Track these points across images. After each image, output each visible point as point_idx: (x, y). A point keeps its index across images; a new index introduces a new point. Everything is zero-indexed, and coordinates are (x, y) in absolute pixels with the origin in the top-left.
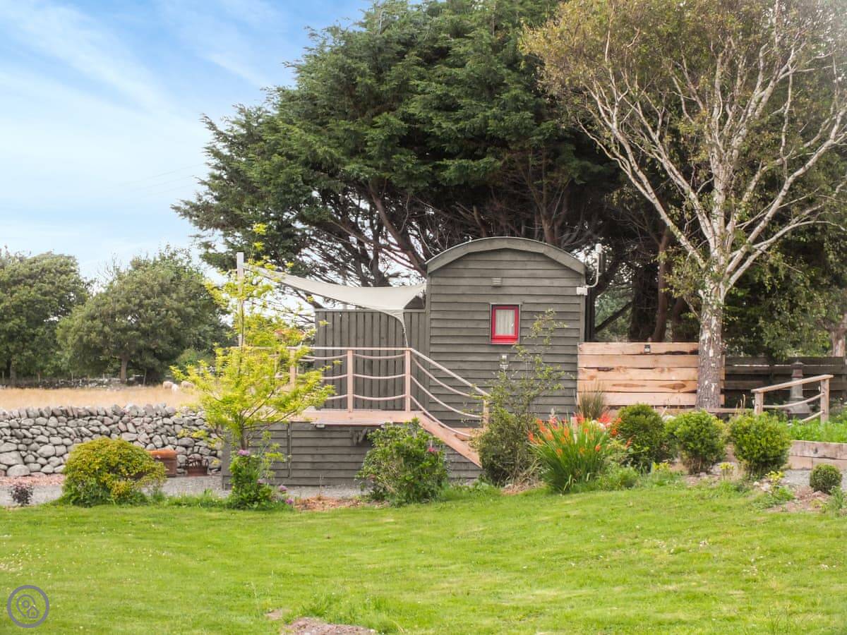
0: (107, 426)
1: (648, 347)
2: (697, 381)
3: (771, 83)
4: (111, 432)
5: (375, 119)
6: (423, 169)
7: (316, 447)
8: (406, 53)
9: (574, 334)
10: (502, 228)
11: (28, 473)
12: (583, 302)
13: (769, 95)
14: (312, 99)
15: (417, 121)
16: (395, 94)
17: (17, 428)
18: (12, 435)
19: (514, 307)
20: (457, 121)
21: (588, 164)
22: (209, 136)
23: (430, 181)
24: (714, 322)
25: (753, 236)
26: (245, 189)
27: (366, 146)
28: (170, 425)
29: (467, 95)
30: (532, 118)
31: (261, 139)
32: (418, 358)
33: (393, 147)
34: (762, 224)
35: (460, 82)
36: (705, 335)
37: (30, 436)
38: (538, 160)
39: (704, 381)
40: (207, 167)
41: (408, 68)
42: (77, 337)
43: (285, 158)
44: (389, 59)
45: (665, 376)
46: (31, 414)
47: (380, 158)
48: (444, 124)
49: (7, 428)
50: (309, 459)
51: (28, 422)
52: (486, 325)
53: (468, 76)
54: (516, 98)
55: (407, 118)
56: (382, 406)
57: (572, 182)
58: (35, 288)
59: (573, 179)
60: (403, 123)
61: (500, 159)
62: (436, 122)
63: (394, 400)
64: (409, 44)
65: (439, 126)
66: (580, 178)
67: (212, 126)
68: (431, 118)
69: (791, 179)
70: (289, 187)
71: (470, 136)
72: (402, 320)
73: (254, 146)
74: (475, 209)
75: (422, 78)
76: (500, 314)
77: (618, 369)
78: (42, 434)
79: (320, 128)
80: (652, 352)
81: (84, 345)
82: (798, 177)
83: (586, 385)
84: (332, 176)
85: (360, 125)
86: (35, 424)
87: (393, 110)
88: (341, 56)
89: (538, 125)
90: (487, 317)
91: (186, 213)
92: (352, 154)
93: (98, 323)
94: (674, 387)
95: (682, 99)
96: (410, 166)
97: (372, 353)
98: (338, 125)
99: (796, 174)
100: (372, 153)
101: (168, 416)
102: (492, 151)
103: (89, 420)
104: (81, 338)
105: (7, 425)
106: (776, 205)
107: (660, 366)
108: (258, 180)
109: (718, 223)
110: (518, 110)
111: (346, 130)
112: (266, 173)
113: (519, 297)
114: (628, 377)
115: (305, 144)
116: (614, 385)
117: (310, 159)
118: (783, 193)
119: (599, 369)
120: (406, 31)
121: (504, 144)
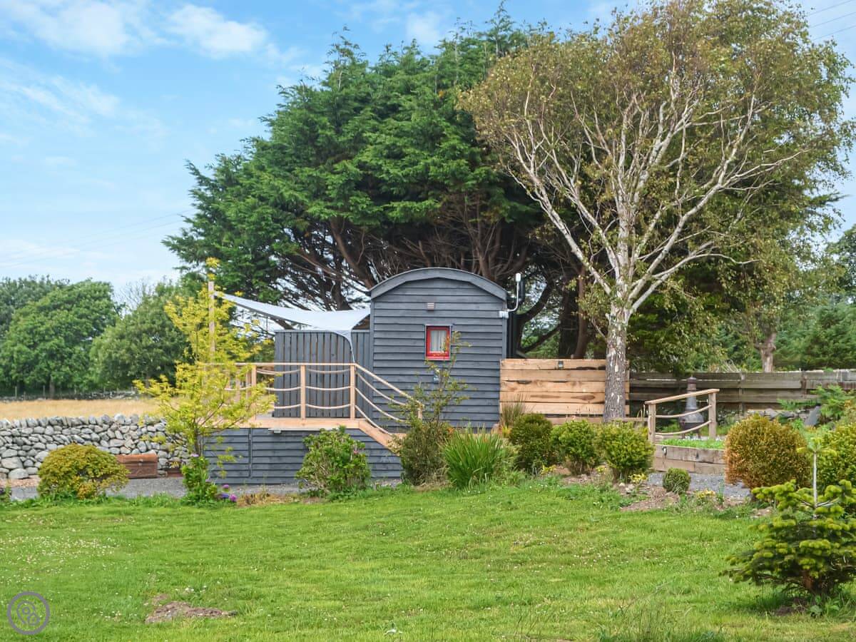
0: (98, 433)
1: (562, 363)
2: (605, 393)
3: (669, 135)
4: (101, 439)
5: (336, 166)
6: (376, 209)
7: (274, 450)
8: (362, 109)
9: (497, 352)
10: (444, 259)
11: (27, 476)
12: (505, 324)
13: (667, 145)
14: (282, 148)
15: (370, 168)
16: (352, 144)
17: (18, 436)
18: (13, 443)
19: (446, 328)
20: (403, 167)
21: (517, 205)
22: (193, 182)
23: (382, 220)
24: (619, 341)
25: (652, 267)
26: (224, 226)
27: (327, 189)
28: (153, 432)
29: (412, 145)
30: (466, 165)
31: (238, 183)
32: (363, 373)
33: (349, 190)
34: (660, 257)
35: (407, 134)
36: (612, 353)
37: (29, 443)
38: (473, 201)
39: (610, 393)
40: (193, 208)
41: (363, 122)
42: (107, 354)
43: (257, 200)
44: (347, 114)
45: (577, 389)
46: (30, 424)
47: (338, 200)
48: (393, 170)
49: (9, 436)
50: (268, 461)
51: (27, 431)
52: (422, 344)
53: (413, 128)
54: (454, 148)
55: (361, 166)
56: (332, 415)
57: (503, 220)
58: (73, 312)
59: (504, 218)
60: (358, 170)
61: (440, 200)
62: (385, 168)
63: (343, 409)
64: (365, 101)
65: (388, 172)
66: (510, 217)
67: (196, 172)
68: (381, 166)
69: (684, 218)
70: (261, 225)
71: (415, 181)
72: (350, 340)
73: (232, 189)
74: (420, 243)
75: (375, 130)
76: (434, 334)
77: (536, 382)
78: (40, 441)
79: (288, 174)
80: (565, 367)
81: (113, 362)
82: (691, 215)
83: (508, 396)
84: (298, 215)
85: (321, 172)
86: (33, 433)
87: (351, 158)
88: (305, 111)
89: (473, 171)
90: (423, 336)
91: (174, 248)
92: (315, 196)
93: (126, 341)
94: (584, 398)
95: (593, 148)
96: (365, 206)
97: (323, 368)
98: (302, 172)
99: (690, 213)
100: (332, 196)
101: (152, 424)
102: (433, 195)
103: (81, 429)
104: (110, 356)
105: (10, 433)
106: (672, 239)
107: (572, 379)
108: (234, 218)
109: (622, 257)
110: (454, 158)
111: (309, 176)
112: (240, 212)
113: (450, 320)
114: (544, 389)
115: (273, 188)
116: (532, 396)
117: (278, 201)
118: (678, 230)
119: (519, 382)
120: (362, 90)
121: (443, 188)
